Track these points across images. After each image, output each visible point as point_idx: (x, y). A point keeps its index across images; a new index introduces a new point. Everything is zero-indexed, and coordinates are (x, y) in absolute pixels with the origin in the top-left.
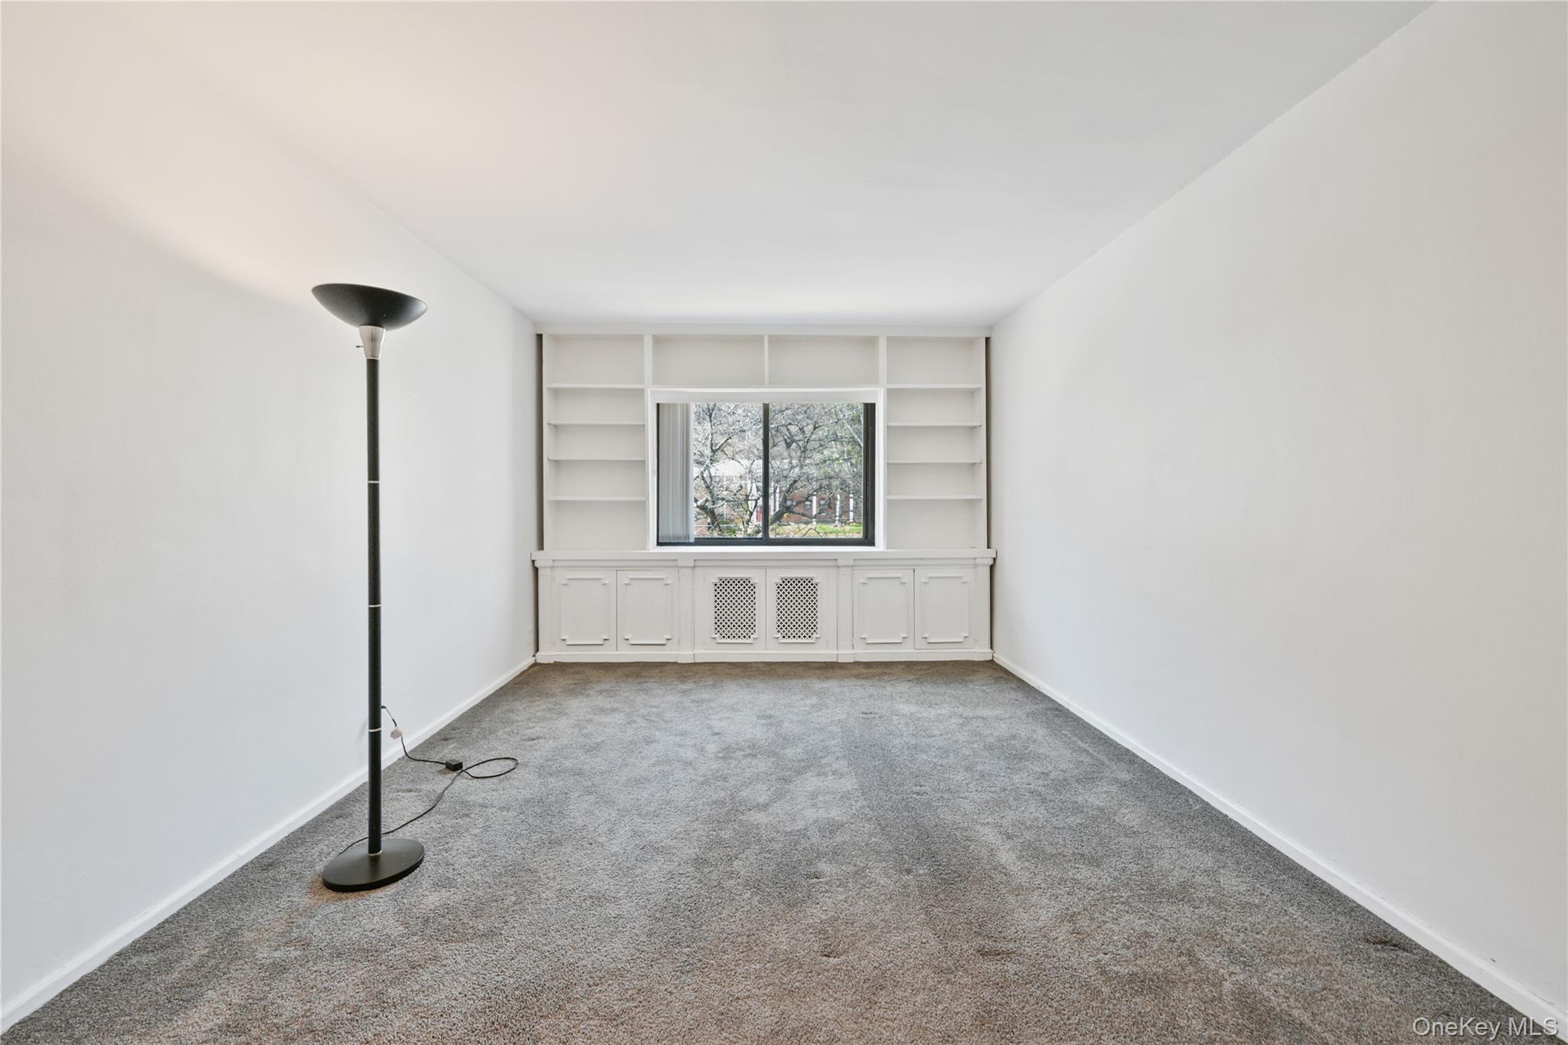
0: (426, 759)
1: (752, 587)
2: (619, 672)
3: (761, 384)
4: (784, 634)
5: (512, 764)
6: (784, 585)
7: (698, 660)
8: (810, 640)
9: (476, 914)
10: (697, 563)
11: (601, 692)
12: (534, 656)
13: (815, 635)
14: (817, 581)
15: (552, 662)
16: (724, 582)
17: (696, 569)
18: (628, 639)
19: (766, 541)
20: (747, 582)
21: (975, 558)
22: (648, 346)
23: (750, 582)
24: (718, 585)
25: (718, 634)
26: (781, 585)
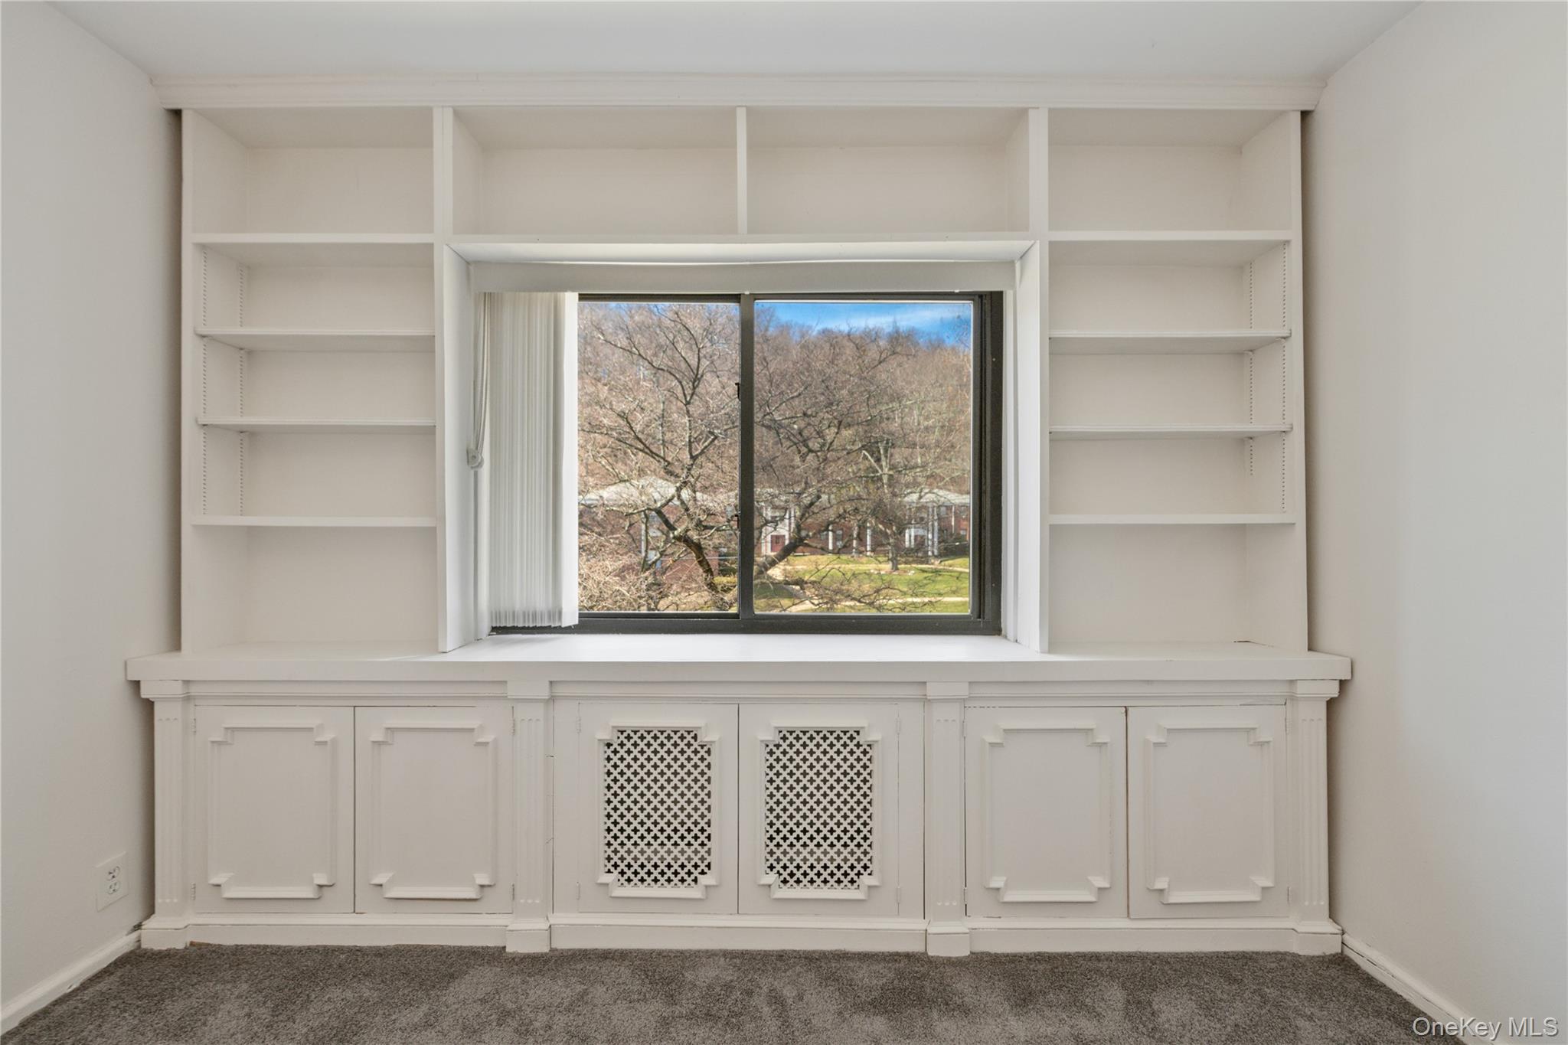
1: (702, 752)
3: (726, 230)
4: (785, 874)
6: (785, 746)
7: (564, 943)
8: (851, 893)
10: (557, 693)
12: (139, 930)
13: (865, 880)
14: (871, 738)
16: (629, 738)
17: (559, 705)
18: (382, 887)
19: (748, 624)
20: (689, 738)
21: (1292, 682)
22: (444, 134)
23: (695, 738)
24: (615, 746)
25: (616, 873)
26: (778, 746)
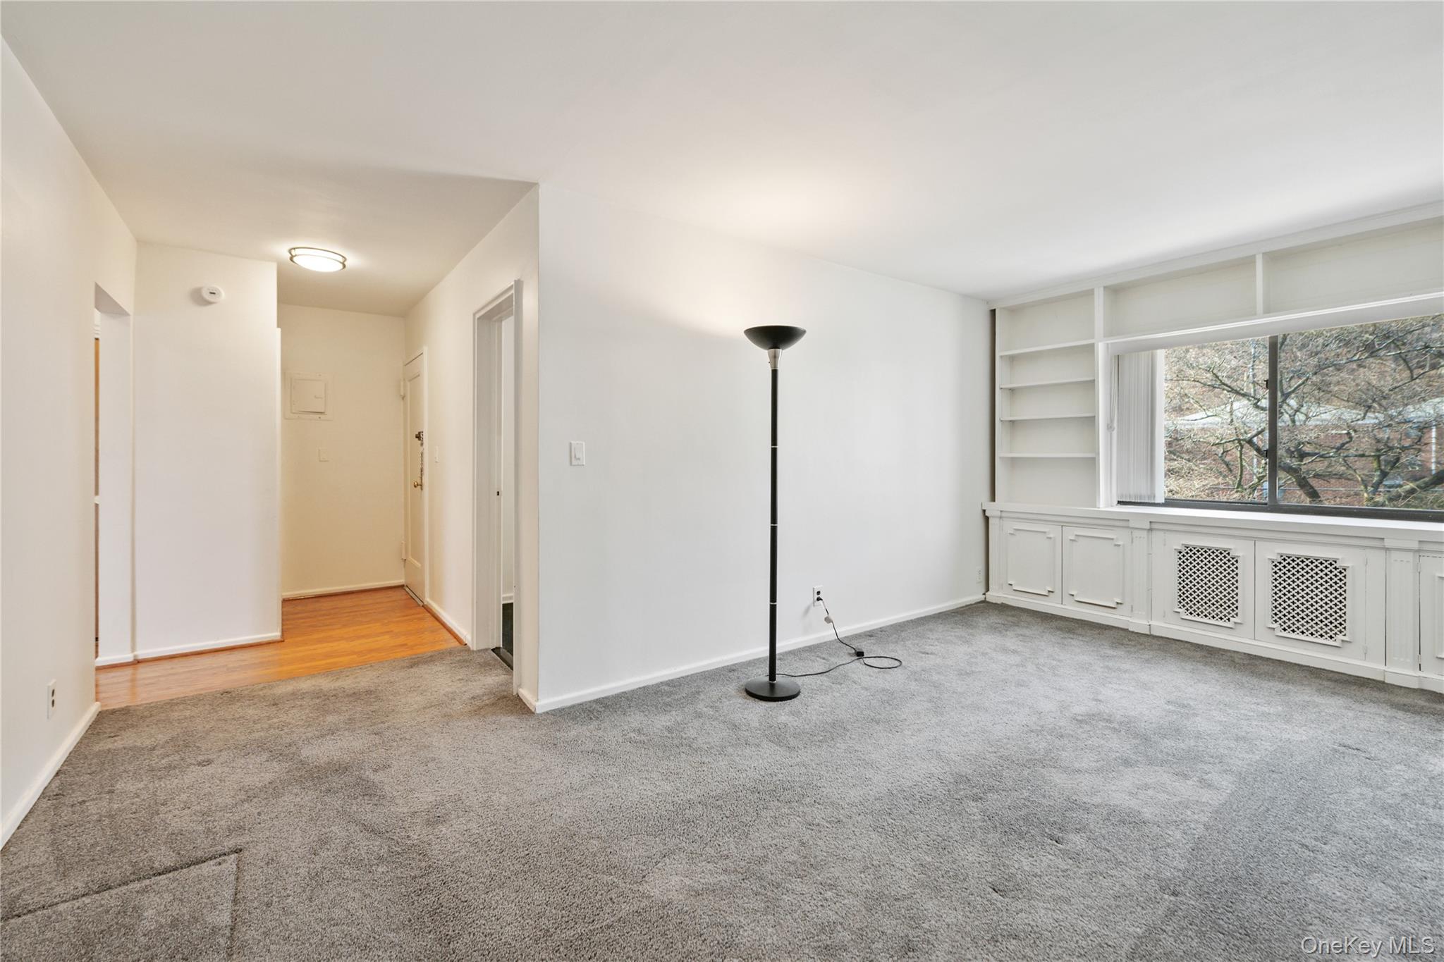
0: (848, 644)
1: (1233, 561)
2: (1055, 624)
3: (1252, 314)
4: (1283, 626)
5: (897, 663)
6: (1284, 563)
7: (1156, 632)
8: (1329, 642)
9: (795, 736)
10: (1153, 526)
11: (1018, 635)
12: (984, 594)
13: (1339, 637)
14: (1346, 565)
15: (999, 602)
16: (1191, 551)
17: (1154, 532)
18: (1073, 595)
19: (1271, 507)
20: (1225, 553)
22: (1099, 298)
23: (1229, 554)
24: (1184, 553)
25: (1184, 609)
26: (1280, 563)
